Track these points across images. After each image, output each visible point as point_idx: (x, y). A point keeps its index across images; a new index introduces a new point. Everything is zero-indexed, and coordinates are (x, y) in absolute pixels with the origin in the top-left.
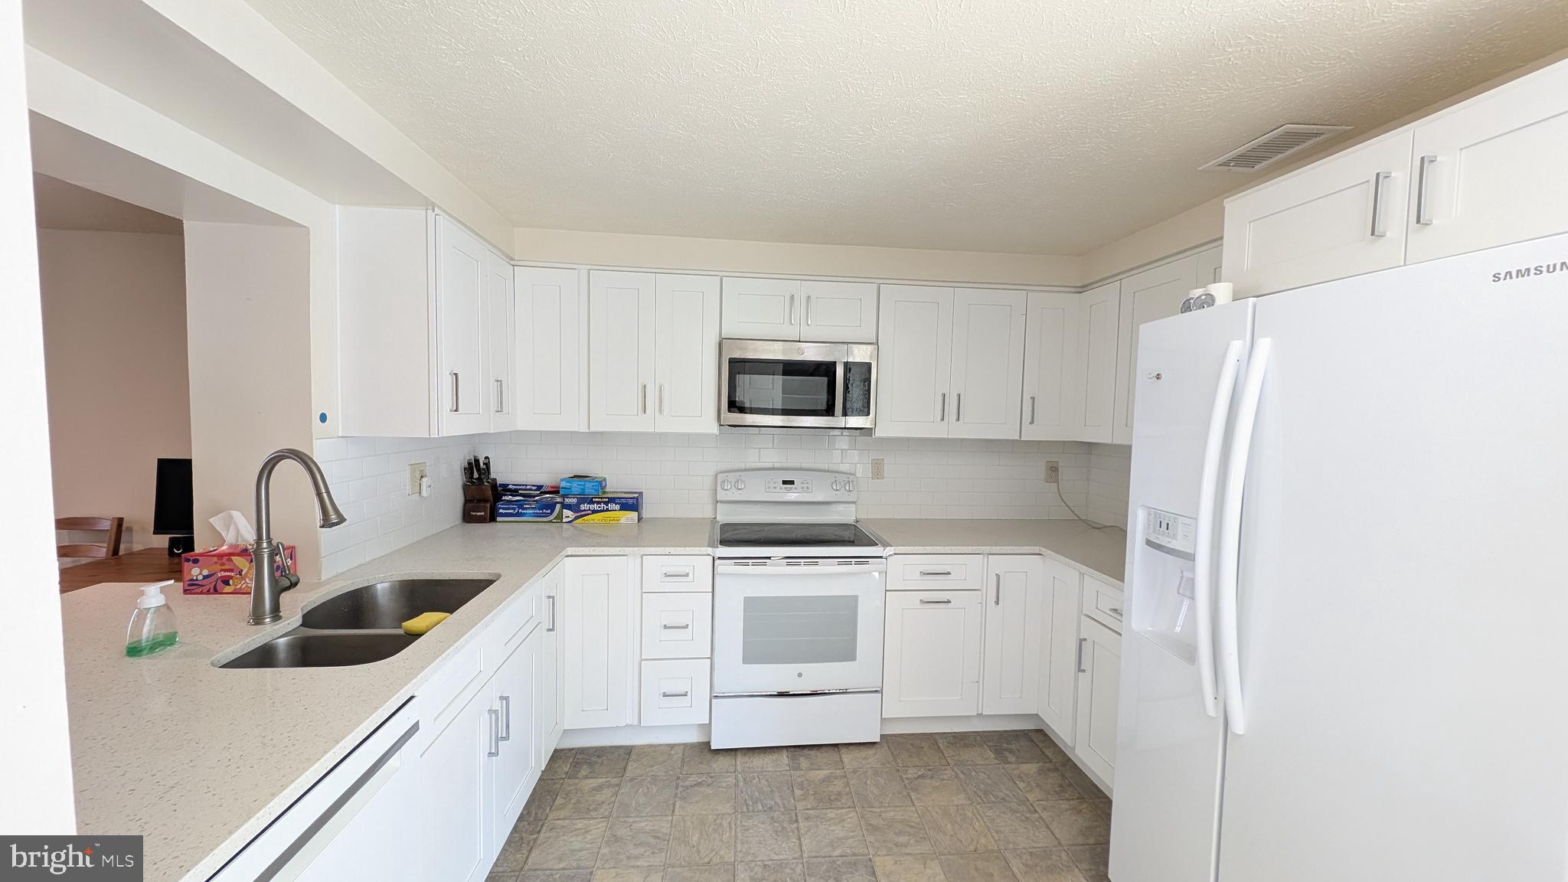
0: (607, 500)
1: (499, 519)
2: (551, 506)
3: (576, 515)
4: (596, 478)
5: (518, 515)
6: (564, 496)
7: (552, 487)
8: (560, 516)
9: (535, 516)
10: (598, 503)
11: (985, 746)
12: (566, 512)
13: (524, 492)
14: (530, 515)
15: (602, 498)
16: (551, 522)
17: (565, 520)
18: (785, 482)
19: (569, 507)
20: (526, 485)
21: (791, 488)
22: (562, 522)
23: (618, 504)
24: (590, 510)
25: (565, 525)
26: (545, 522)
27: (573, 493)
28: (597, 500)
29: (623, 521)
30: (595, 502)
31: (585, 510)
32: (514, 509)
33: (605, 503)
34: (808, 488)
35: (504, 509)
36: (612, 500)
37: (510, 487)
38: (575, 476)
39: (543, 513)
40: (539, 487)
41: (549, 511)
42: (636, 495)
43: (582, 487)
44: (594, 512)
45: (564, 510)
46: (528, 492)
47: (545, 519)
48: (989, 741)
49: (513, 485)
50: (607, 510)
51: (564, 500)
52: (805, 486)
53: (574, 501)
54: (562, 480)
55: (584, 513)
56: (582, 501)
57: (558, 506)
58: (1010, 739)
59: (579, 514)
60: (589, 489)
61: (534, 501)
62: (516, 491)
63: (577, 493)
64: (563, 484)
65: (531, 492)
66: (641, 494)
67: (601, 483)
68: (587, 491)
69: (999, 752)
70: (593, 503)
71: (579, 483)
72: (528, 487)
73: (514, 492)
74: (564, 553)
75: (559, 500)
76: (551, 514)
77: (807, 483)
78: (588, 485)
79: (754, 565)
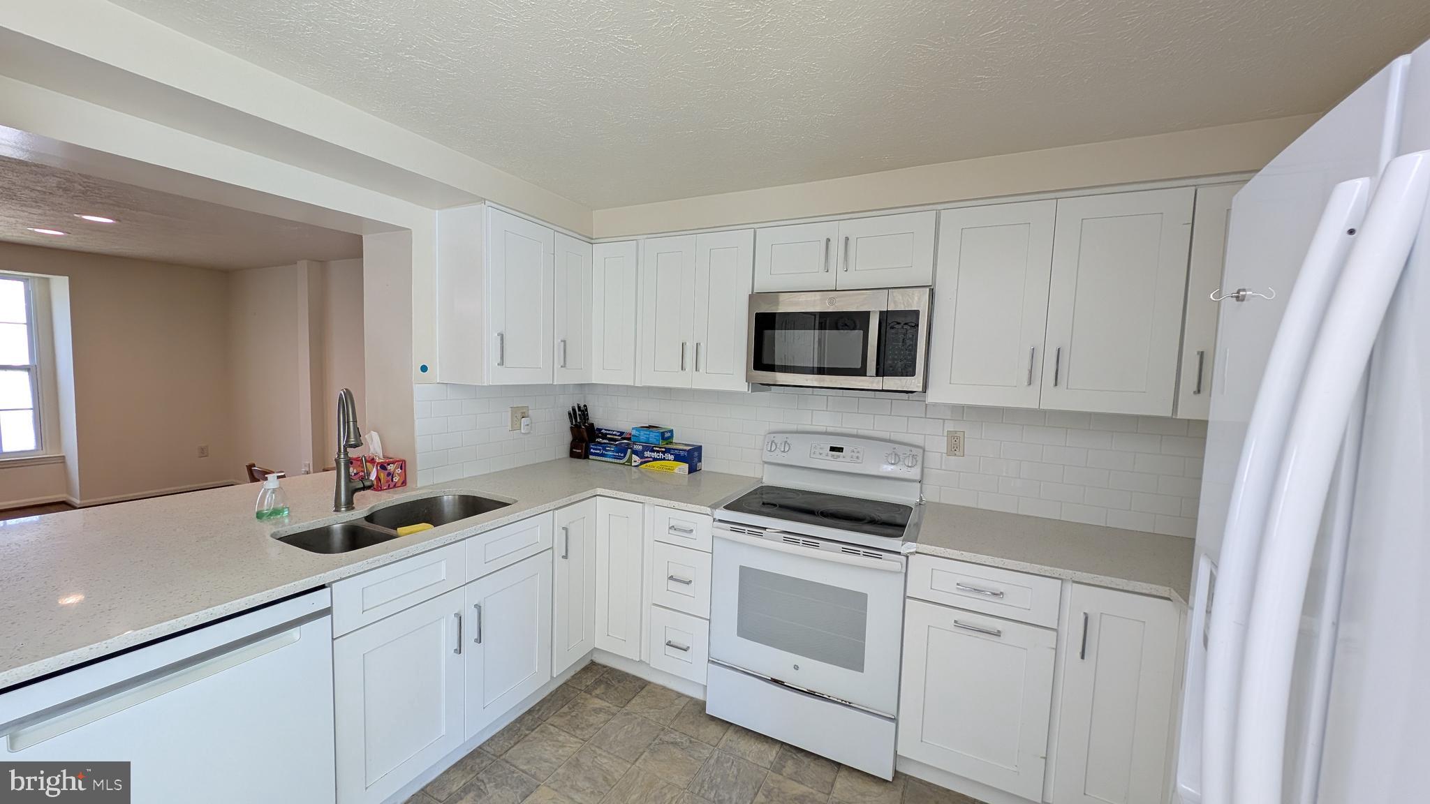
0: (664, 450)
1: (591, 457)
2: (626, 452)
3: (642, 460)
4: (663, 429)
5: (602, 455)
6: (634, 443)
7: (629, 434)
8: (630, 460)
9: (615, 458)
10: (658, 452)
12: (635, 457)
13: (612, 436)
14: (609, 456)
15: (660, 448)
16: (623, 464)
17: (633, 464)
18: (833, 449)
19: (637, 453)
20: (614, 431)
21: (839, 457)
22: (631, 466)
23: (672, 454)
24: (651, 457)
25: (634, 469)
26: (619, 464)
27: (641, 441)
28: (658, 449)
29: (676, 471)
30: (656, 451)
31: (647, 457)
32: (601, 450)
33: (663, 452)
34: (858, 458)
35: (594, 449)
36: (672, 451)
37: (603, 431)
39: (620, 456)
40: (622, 433)
41: (622, 455)
42: (690, 448)
43: (651, 437)
44: (655, 459)
45: (633, 455)
47: (618, 461)
49: (606, 430)
50: (664, 459)
51: (634, 446)
52: (855, 455)
53: (640, 447)
54: (633, 429)
55: (646, 459)
56: (646, 449)
57: (629, 452)
61: (614, 445)
62: (606, 435)
63: (643, 441)
64: (634, 432)
65: (615, 437)
66: (702, 447)
67: (668, 435)
68: (652, 441)
70: (654, 451)
71: (646, 433)
72: (614, 433)
73: (604, 436)
75: (631, 445)
76: (624, 456)
77: (858, 452)
78: (652, 435)
79: (750, 533)
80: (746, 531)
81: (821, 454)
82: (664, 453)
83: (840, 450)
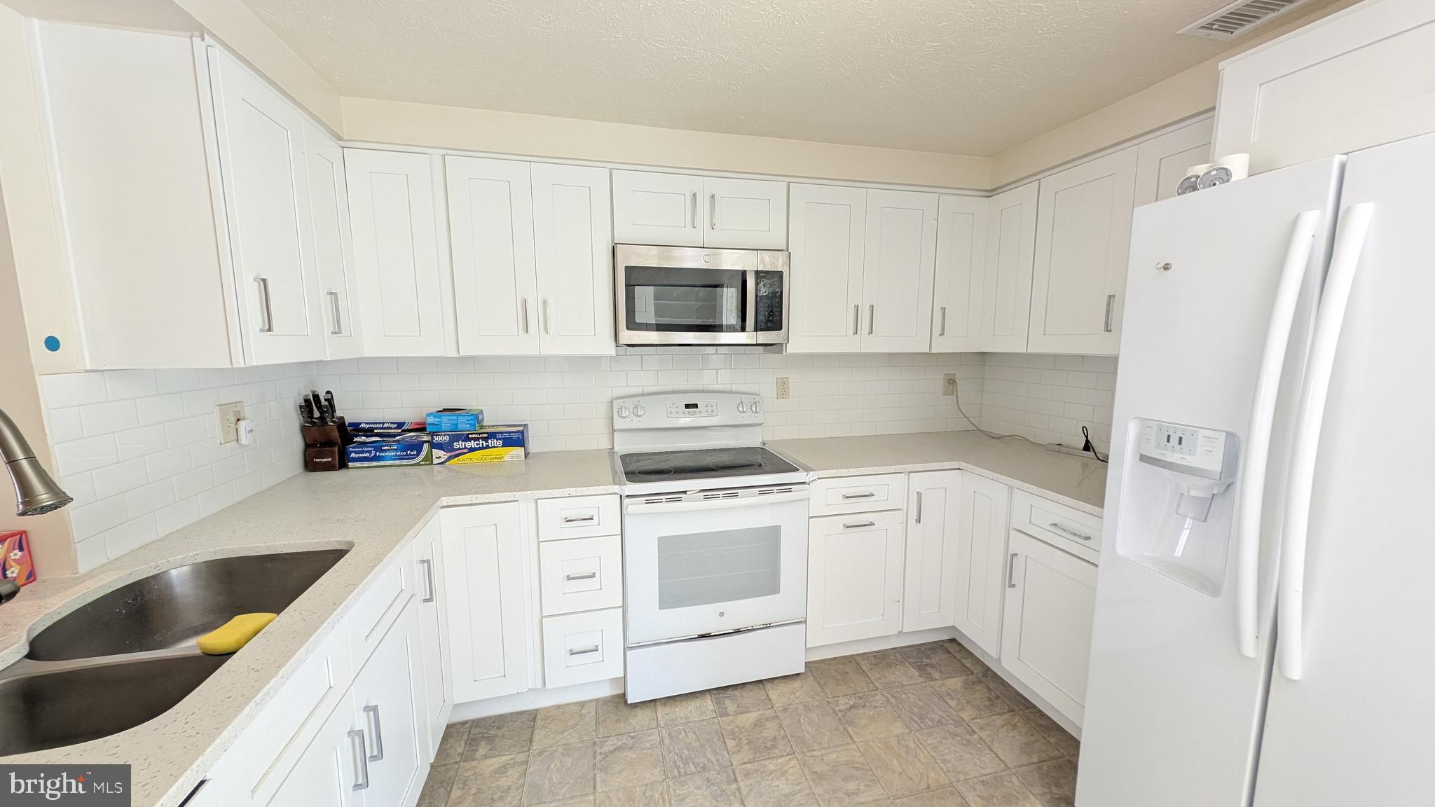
0: (486, 435)
1: (351, 465)
2: (418, 447)
3: (449, 454)
4: (470, 410)
5: (375, 458)
6: (432, 434)
7: (416, 424)
8: (429, 458)
9: (399, 459)
10: (476, 439)
11: (907, 663)
12: (436, 452)
13: (381, 431)
14: (391, 458)
15: (479, 434)
16: (418, 464)
17: (436, 461)
18: (687, 406)
19: (440, 446)
20: (383, 423)
21: (695, 413)
22: (432, 463)
23: (500, 439)
24: (466, 448)
25: (435, 467)
26: (411, 465)
27: (443, 429)
28: (474, 436)
29: (507, 458)
30: (473, 439)
31: (459, 449)
32: (370, 452)
33: (483, 439)
34: (712, 411)
35: (356, 452)
36: (492, 436)
37: (362, 425)
38: (445, 410)
39: (407, 455)
40: (400, 425)
41: (415, 452)
42: (521, 428)
43: (455, 422)
44: (472, 450)
45: (434, 450)
46: (386, 431)
47: (411, 462)
48: (909, 658)
49: (366, 423)
50: (488, 447)
51: (433, 439)
52: (709, 409)
53: (446, 438)
54: (429, 415)
55: (459, 452)
56: (456, 438)
57: (426, 446)
58: (929, 653)
59: (453, 453)
60: (464, 425)
61: (394, 441)
62: (371, 430)
63: (449, 429)
64: (430, 420)
65: (389, 431)
66: (526, 426)
67: (477, 417)
68: (460, 427)
69: (921, 668)
70: (470, 440)
71: (450, 418)
72: (386, 425)
73: (369, 432)
74: (438, 504)
75: (426, 438)
76: (418, 455)
77: (712, 406)
78: (461, 419)
79: (668, 501)
80: (664, 500)
81: (678, 413)
82: (486, 439)
83: (695, 406)
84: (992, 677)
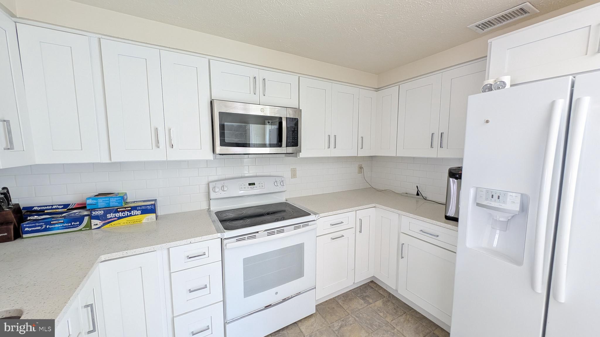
0: (129, 208)
1: (25, 236)
2: (80, 219)
3: (104, 222)
4: (118, 193)
5: (46, 230)
6: (91, 210)
7: (78, 204)
8: (89, 226)
9: (65, 229)
10: (122, 211)
11: (357, 297)
12: (94, 222)
14: (58, 229)
15: (125, 208)
16: (81, 230)
17: (93, 227)
18: (250, 184)
19: (97, 218)
20: (52, 206)
22: (91, 229)
23: (140, 210)
24: (115, 217)
25: (93, 231)
26: (74, 231)
27: (99, 207)
28: (121, 209)
29: (144, 221)
30: (120, 211)
31: (111, 218)
32: (41, 226)
33: (128, 211)
34: (262, 186)
35: (29, 227)
36: (134, 208)
37: (35, 208)
38: (100, 195)
39: (71, 225)
40: (66, 206)
41: (78, 223)
42: (153, 202)
43: (108, 202)
44: (120, 218)
45: (92, 220)
46: (54, 211)
47: (73, 229)
48: (358, 294)
49: (38, 207)
50: (131, 215)
51: (91, 213)
53: (102, 212)
54: (88, 198)
55: (111, 220)
56: (108, 212)
57: (86, 219)
58: (365, 290)
59: (107, 221)
60: (113, 202)
61: (61, 217)
62: (43, 211)
63: (104, 206)
64: (89, 202)
65: (57, 210)
66: (155, 200)
67: (123, 198)
68: (111, 205)
69: (363, 298)
70: (118, 212)
71: (104, 199)
72: (54, 207)
73: (41, 212)
74: (99, 260)
75: (86, 213)
76: (80, 224)
77: (262, 184)
78: (112, 200)
80: (247, 238)
81: (245, 188)
82: (130, 211)
83: (254, 184)
84: (392, 297)
